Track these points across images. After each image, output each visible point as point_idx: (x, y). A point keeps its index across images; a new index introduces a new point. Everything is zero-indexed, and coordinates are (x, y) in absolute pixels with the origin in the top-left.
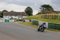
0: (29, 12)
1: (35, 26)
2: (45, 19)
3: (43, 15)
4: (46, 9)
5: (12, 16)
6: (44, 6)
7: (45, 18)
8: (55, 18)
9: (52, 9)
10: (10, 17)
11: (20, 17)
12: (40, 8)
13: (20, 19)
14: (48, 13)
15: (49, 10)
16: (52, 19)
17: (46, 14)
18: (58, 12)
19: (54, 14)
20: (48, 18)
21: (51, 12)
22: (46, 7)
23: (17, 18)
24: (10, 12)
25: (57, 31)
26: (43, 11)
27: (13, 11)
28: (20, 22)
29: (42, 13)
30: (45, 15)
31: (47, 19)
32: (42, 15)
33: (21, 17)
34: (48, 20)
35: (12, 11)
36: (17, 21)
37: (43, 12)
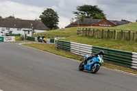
0: (49, 20)
1: (62, 53)
2: (87, 39)
3: (82, 28)
4: (88, 14)
5: (11, 29)
6: (85, 9)
7: (86, 36)
8: (108, 36)
9: (103, 15)
10: (6, 31)
11: (29, 31)
12: (76, 13)
13: (28, 35)
14: (93, 25)
15: (96, 18)
16: (102, 37)
17: (88, 27)
18: (115, 24)
19: (106, 28)
20: (93, 37)
21: (101, 23)
22: (90, 10)
23: (22, 32)
24: (6, 19)
25: (111, 65)
26: (82, 20)
27: (13, 17)
28: (29, 42)
29: (80, 25)
30: (85, 28)
31: (90, 37)
32: (79, 27)
33: (31, 32)
34: (92, 40)
35: (11, 17)
36: (22, 39)
37: (81, 22)
